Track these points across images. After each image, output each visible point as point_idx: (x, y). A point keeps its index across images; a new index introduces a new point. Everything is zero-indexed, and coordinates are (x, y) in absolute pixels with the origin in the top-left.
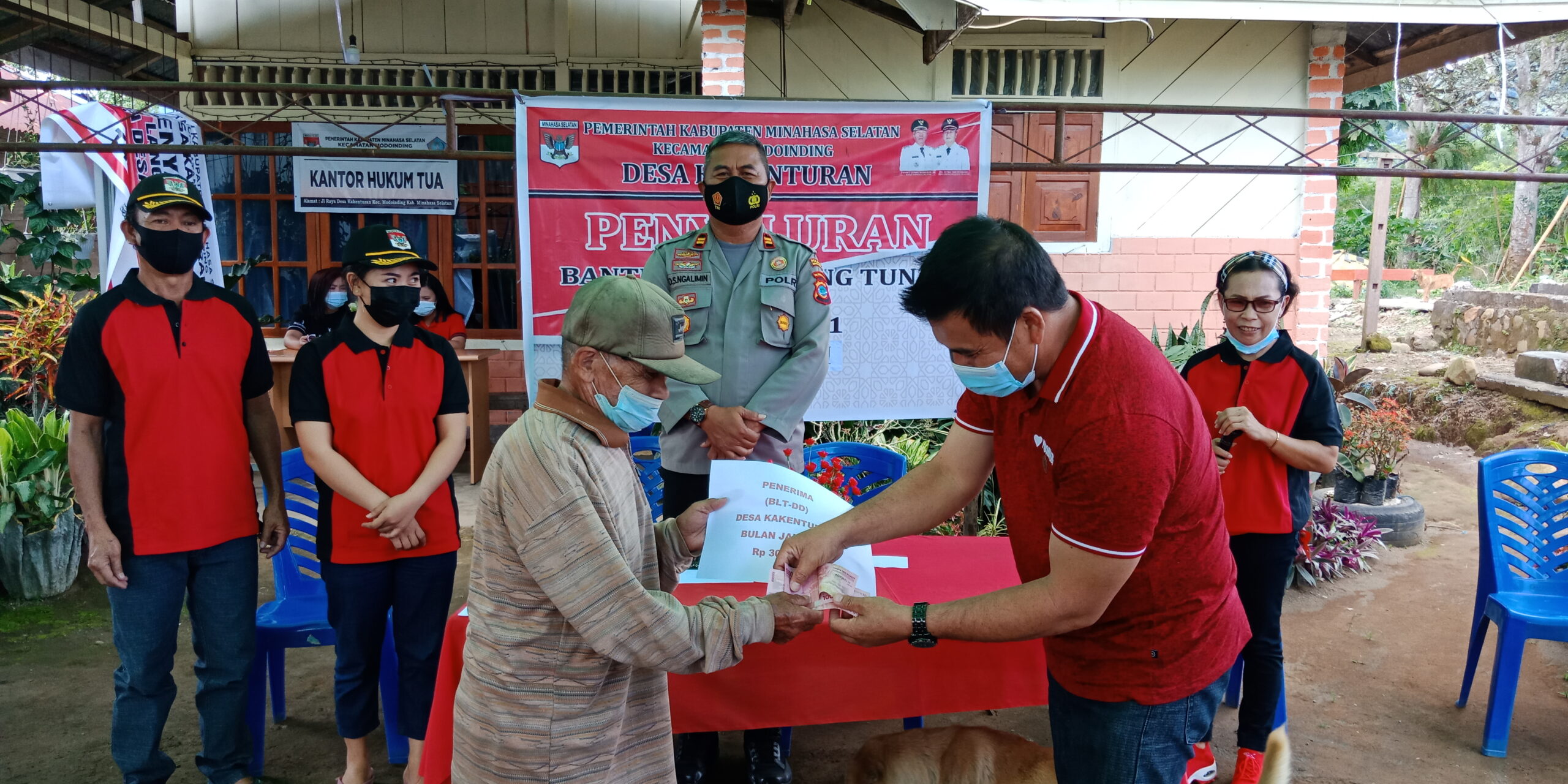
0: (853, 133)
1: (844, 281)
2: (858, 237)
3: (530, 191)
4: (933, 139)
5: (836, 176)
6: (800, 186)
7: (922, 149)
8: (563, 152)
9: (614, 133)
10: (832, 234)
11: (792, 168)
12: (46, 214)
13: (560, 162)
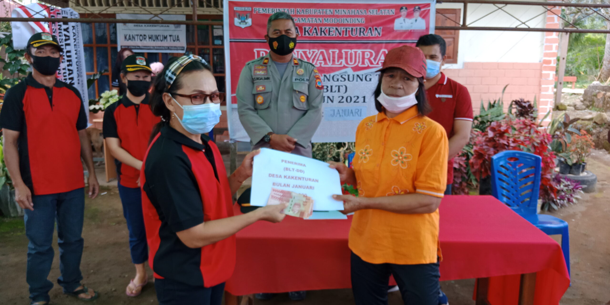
0: (373, 12)
1: (368, 79)
2: (375, 59)
3: (230, 39)
4: (409, 15)
5: (366, 32)
6: (350, 37)
7: (404, 20)
8: (244, 21)
9: (267, 13)
10: (363, 58)
11: (346, 29)
12: (15, 52)
13: (243, 26)
